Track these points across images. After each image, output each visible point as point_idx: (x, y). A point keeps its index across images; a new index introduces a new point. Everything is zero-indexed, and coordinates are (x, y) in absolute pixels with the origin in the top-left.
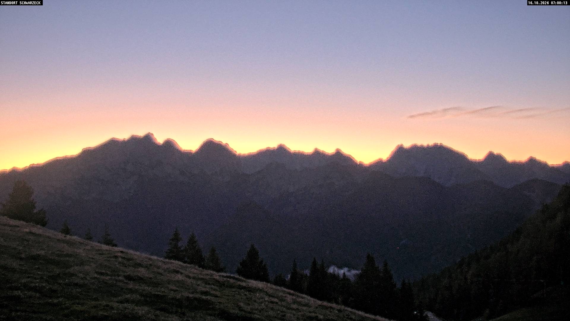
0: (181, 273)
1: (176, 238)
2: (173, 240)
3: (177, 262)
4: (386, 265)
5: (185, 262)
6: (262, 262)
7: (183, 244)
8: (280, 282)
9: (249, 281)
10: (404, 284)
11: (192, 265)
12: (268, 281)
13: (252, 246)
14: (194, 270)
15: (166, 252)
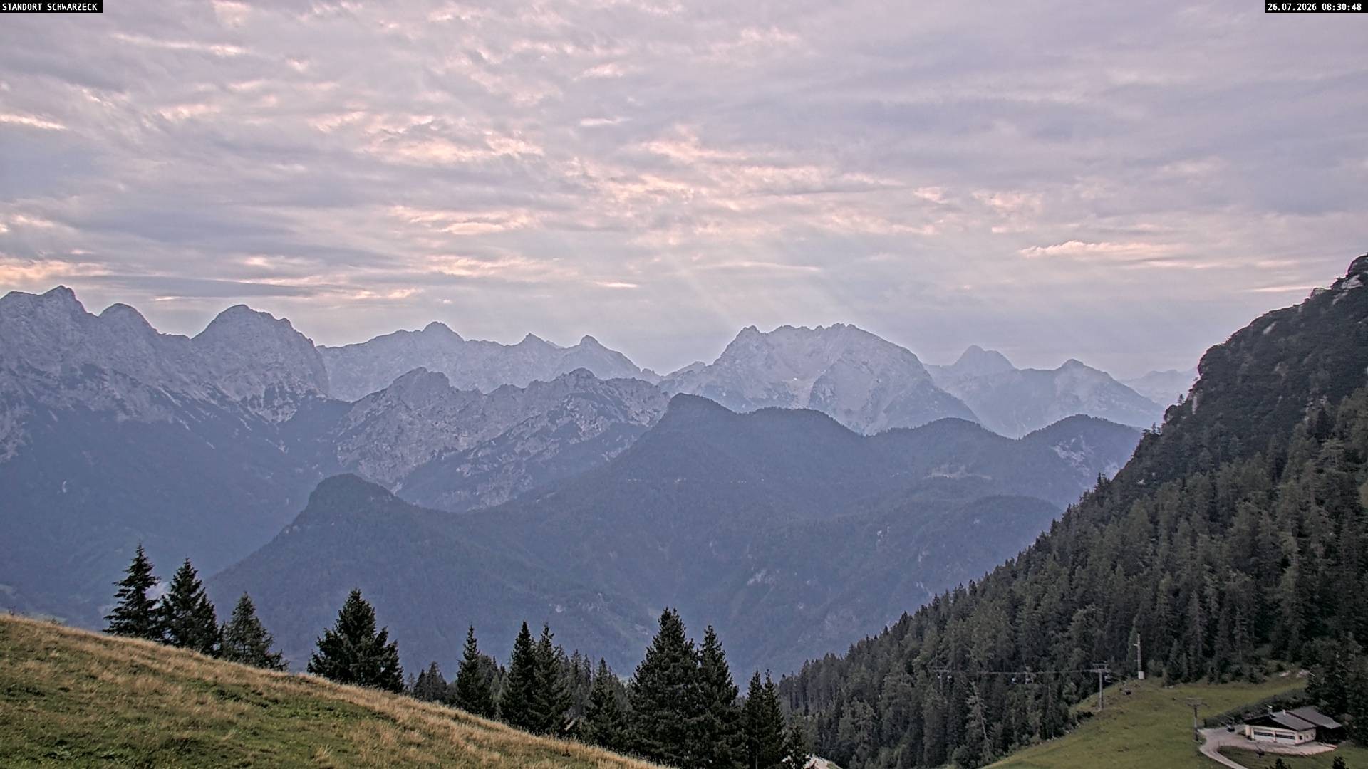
0: (155, 673)
1: (141, 575)
2: (130, 582)
3: (140, 641)
4: (711, 638)
5: (167, 642)
6: (383, 635)
7: (159, 592)
8: (429, 689)
9: (345, 687)
10: (755, 687)
11: (183, 650)
12: (397, 688)
13: (355, 596)
14: (193, 663)
15: (110, 618)
